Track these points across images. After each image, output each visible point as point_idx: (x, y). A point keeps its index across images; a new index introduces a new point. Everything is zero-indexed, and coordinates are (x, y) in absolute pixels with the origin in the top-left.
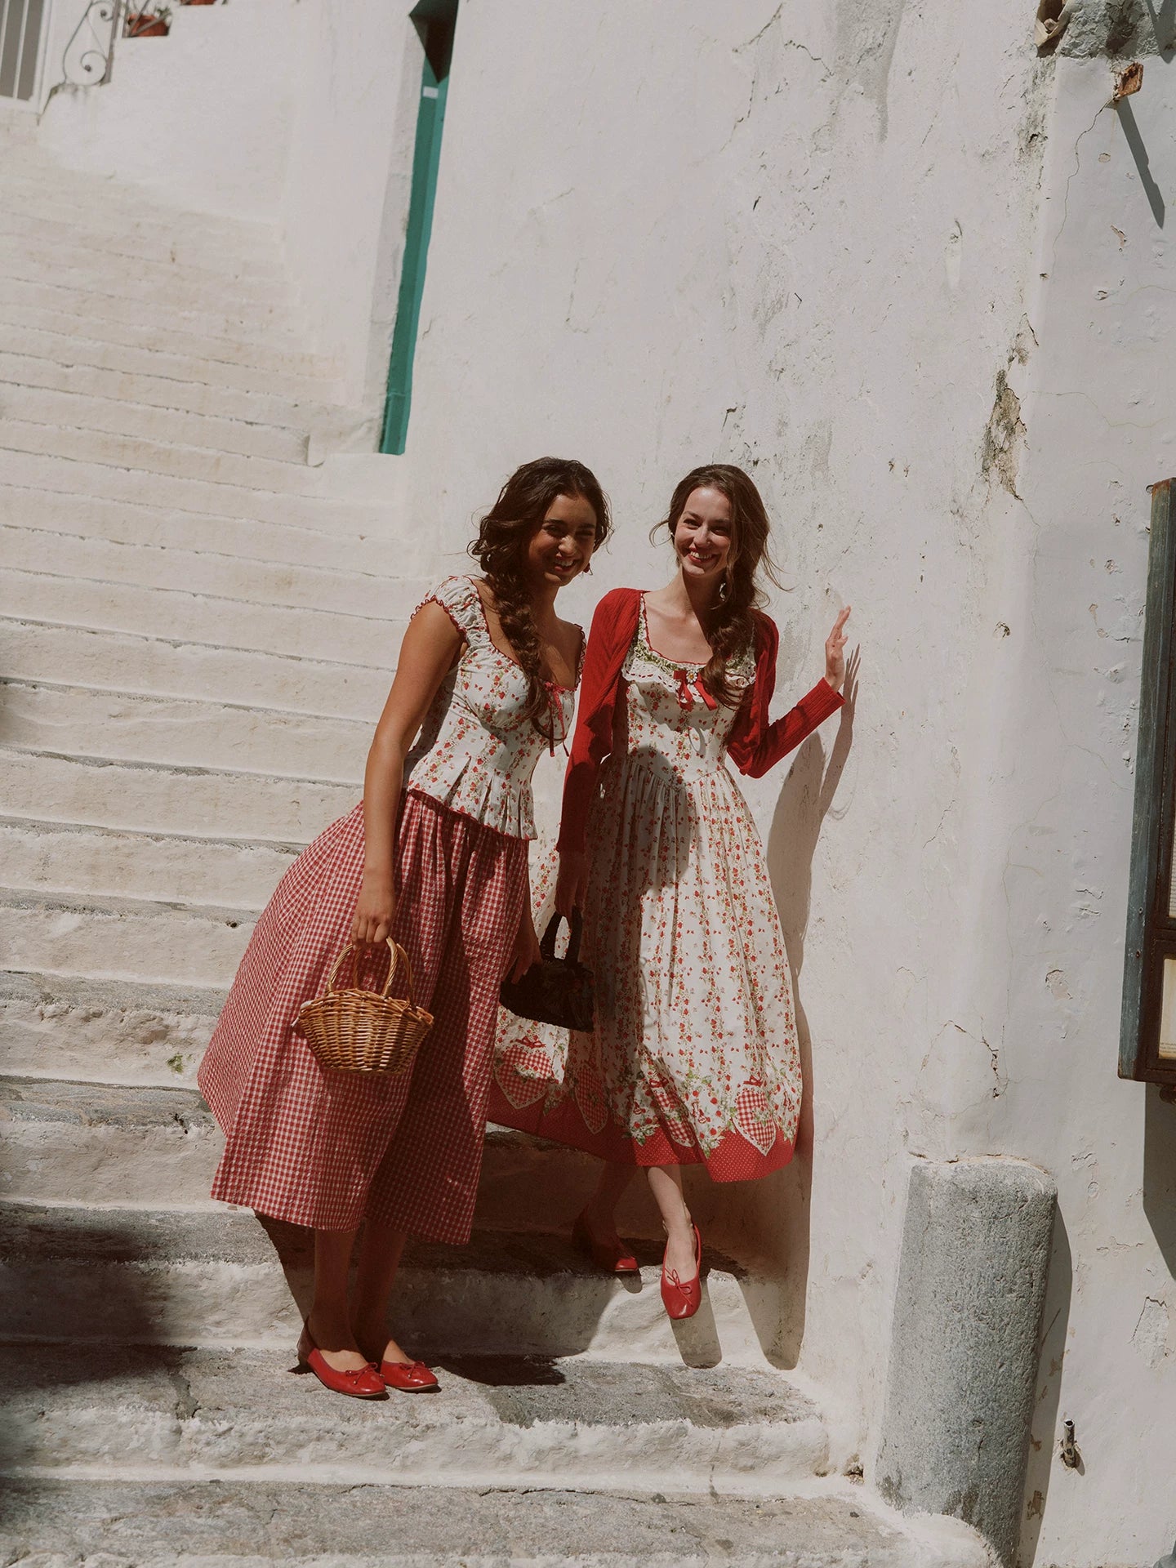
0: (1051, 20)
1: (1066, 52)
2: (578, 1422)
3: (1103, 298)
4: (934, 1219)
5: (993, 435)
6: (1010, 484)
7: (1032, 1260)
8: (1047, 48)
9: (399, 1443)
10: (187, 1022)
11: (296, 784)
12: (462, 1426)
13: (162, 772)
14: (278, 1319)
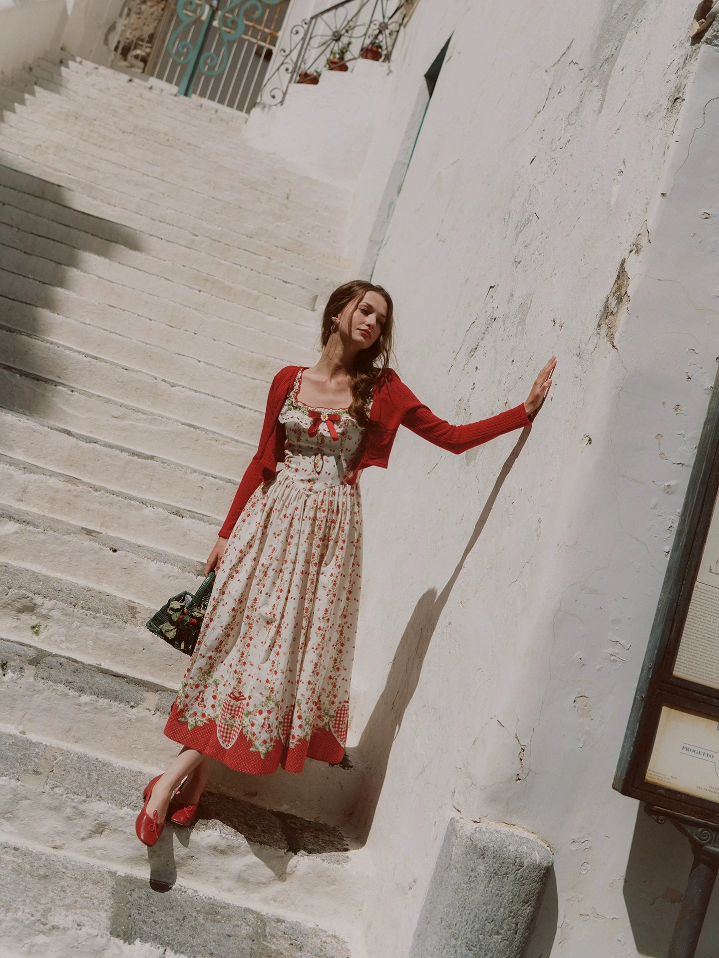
0: (703, 20)
1: (709, 41)
2: (168, 949)
3: (707, 218)
4: (453, 863)
5: (609, 302)
6: (611, 337)
7: (519, 913)
8: (697, 38)
9: (30, 934)
10: (49, 604)
11: (204, 476)
12: (80, 932)
13: (123, 453)
14: (5, 819)
